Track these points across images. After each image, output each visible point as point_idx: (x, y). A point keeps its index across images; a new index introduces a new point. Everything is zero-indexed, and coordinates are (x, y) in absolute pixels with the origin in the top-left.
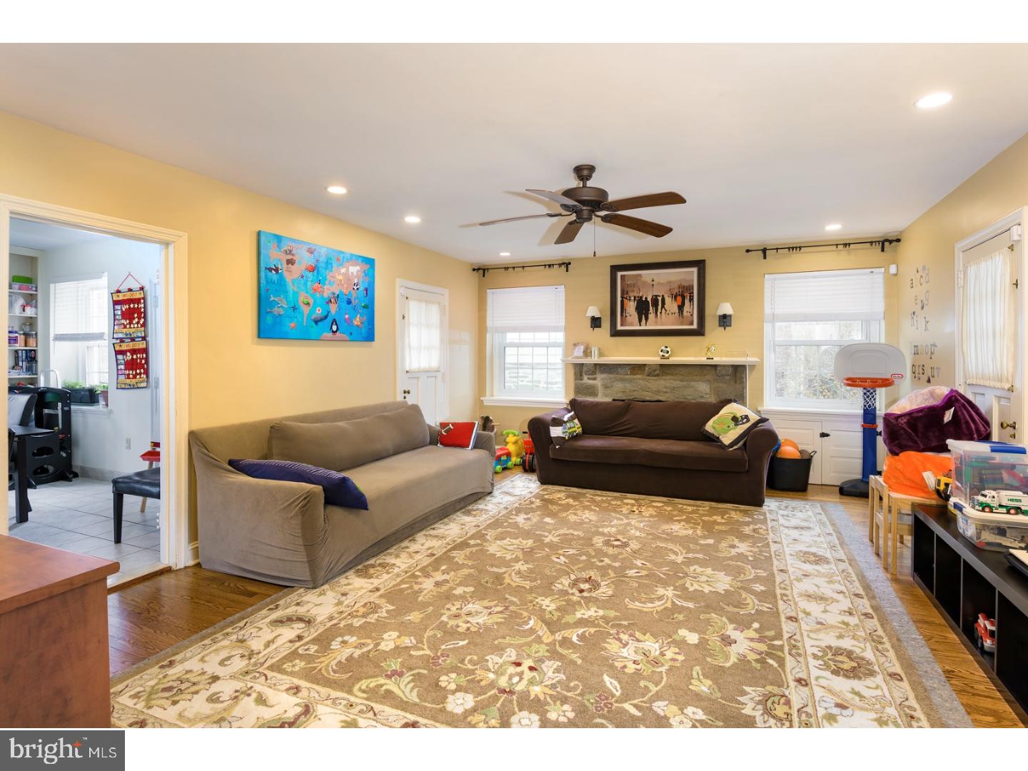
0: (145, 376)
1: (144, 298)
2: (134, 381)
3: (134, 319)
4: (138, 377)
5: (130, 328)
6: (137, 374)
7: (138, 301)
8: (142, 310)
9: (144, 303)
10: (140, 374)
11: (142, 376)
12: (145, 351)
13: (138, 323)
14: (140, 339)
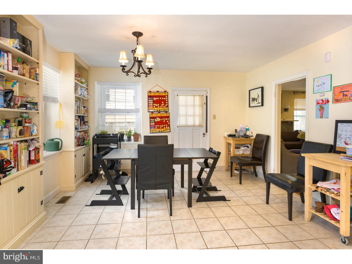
0: (169, 127)
1: (168, 96)
2: (162, 129)
3: (162, 104)
4: (164, 128)
5: (160, 107)
6: (164, 127)
7: (164, 97)
8: (167, 100)
9: (168, 97)
10: (165, 127)
11: (167, 127)
12: (168, 117)
13: (164, 106)
14: (165, 112)
